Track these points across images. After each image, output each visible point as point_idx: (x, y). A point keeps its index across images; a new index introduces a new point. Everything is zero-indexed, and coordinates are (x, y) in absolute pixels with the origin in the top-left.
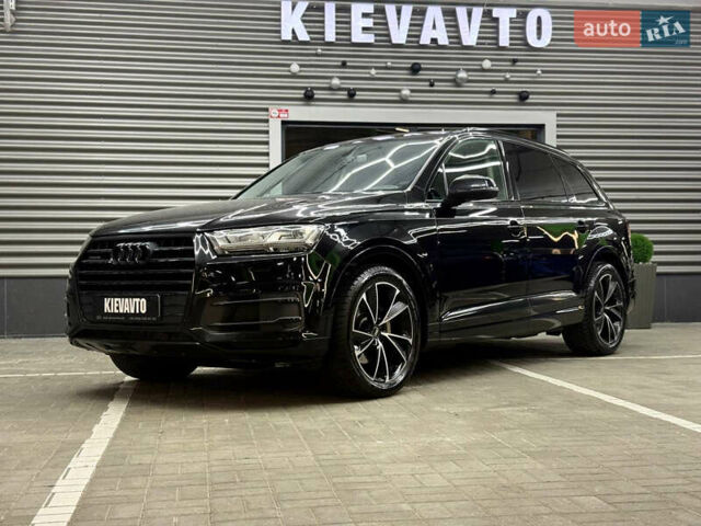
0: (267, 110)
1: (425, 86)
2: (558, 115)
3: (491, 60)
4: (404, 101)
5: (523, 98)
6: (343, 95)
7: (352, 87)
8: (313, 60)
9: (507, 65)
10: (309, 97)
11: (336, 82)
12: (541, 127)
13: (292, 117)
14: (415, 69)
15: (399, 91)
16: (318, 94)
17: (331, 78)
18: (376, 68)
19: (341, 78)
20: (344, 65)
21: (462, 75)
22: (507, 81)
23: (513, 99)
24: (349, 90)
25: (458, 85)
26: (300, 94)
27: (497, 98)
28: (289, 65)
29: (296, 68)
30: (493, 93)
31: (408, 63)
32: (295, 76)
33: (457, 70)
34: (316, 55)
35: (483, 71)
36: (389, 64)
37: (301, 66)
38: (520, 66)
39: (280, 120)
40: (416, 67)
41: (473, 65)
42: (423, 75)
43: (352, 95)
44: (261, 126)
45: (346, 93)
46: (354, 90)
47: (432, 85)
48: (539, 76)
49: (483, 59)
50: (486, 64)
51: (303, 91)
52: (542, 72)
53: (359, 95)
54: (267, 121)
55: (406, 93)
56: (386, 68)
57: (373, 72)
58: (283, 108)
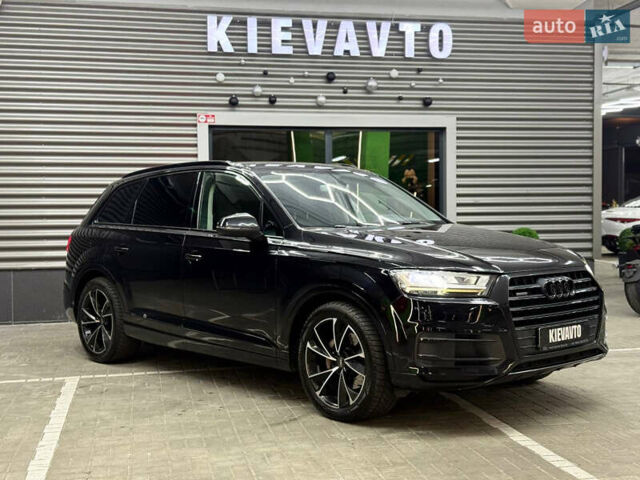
0: (195, 115)
1: (339, 93)
2: (458, 119)
3: (398, 69)
4: (320, 106)
5: (427, 103)
6: (265, 101)
7: (272, 94)
8: (237, 70)
9: (413, 74)
10: (233, 104)
11: (258, 90)
12: (443, 130)
13: (219, 122)
14: (330, 78)
15: (316, 97)
16: (242, 101)
17: (254, 86)
18: (295, 77)
19: (262, 86)
20: (265, 74)
21: (372, 83)
22: (412, 88)
23: (418, 103)
24: (270, 97)
25: (369, 92)
26: (225, 100)
27: (404, 104)
28: (215, 75)
29: (221, 77)
30: (400, 99)
31: (324, 72)
32: (220, 84)
33: (368, 79)
34: (240, 65)
35: (391, 79)
36: (306, 73)
37: (226, 75)
38: (424, 75)
39: (207, 125)
40: (331, 76)
41: (382, 74)
42: (337, 83)
43: (272, 101)
44: (190, 130)
45: (267, 99)
46: (275, 97)
47: (345, 92)
48: (441, 84)
49: (391, 69)
50: (394, 73)
51: (228, 98)
52: (444, 80)
53: (280, 102)
54: (195, 125)
55: (322, 99)
56: (304, 77)
57: (292, 80)
58: (210, 113)
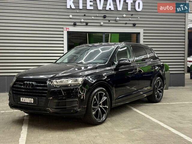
0: (63, 28)
1: (107, 21)
2: (144, 30)
3: (126, 14)
4: (101, 26)
5: (134, 25)
6: (84, 24)
7: (87, 22)
8: (76, 14)
9: (130, 16)
10: (75, 25)
11: (82, 20)
12: (139, 33)
13: (70, 30)
14: (105, 17)
15: (100, 23)
16: (77, 24)
17: (81, 19)
18: (94, 16)
19: (84, 19)
20: (85, 15)
21: (118, 19)
22: (130, 20)
23: (132, 25)
24: (86, 23)
25: (117, 22)
26: (72, 24)
27: (127, 25)
28: (69, 15)
29: (71, 16)
30: (126, 23)
31: (103, 15)
32: (71, 18)
33: (116, 17)
34: (77, 12)
35: (123, 17)
36: (97, 15)
37: (72, 16)
38: (134, 16)
39: (66, 31)
40: (105, 16)
41: (121, 16)
42: (107, 18)
43: (87, 24)
44: (61, 33)
45: (85, 23)
46: (88, 22)
47: (109, 21)
48: (139, 19)
49: (124, 14)
50: (124, 16)
51: (73, 23)
52: (140, 18)
53: (89, 24)
54: (63, 31)
55: (102, 23)
56: (97, 16)
57: (93, 17)
58: (68, 28)
